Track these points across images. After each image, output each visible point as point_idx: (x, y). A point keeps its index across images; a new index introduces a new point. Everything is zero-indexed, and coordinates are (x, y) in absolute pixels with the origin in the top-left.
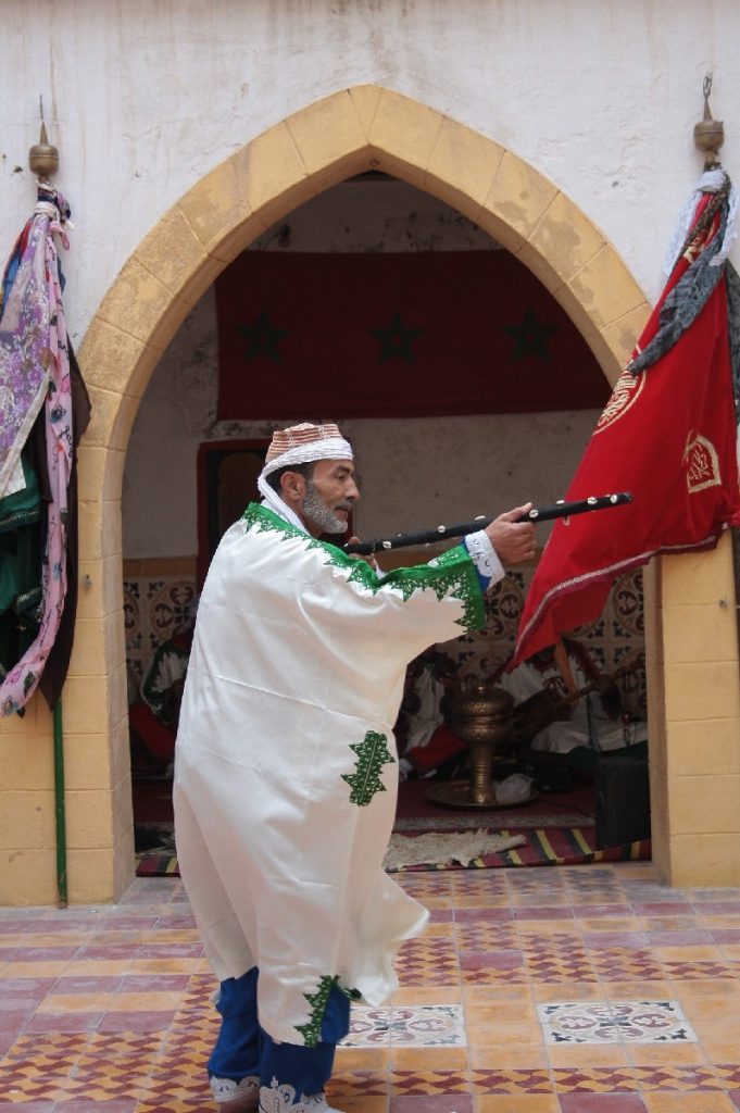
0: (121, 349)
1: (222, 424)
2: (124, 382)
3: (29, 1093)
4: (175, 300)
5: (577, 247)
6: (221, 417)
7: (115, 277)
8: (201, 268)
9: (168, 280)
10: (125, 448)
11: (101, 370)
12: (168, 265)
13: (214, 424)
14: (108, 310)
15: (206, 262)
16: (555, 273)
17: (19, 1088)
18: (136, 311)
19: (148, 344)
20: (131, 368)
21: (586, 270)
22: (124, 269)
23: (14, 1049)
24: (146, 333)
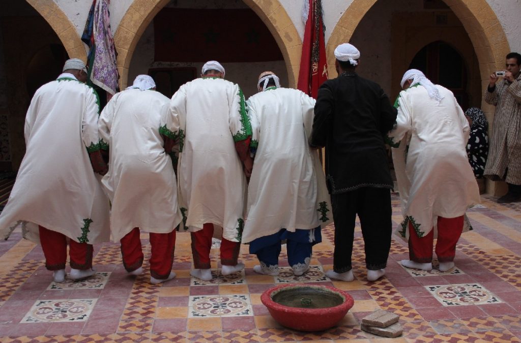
0: (128, 35)
1: (156, 62)
2: (129, 46)
3: (108, 262)
4: (144, 21)
5: (271, 6)
6: (155, 61)
7: (125, 12)
8: (153, 10)
9: (142, 13)
10: (128, 67)
11: (121, 42)
12: (142, 9)
13: (153, 63)
14: (123, 23)
15: (155, 7)
16: (265, 14)
17: (105, 260)
18: (132, 23)
19: (136, 34)
20: (131, 42)
21: (275, 13)
22: (128, 10)
23: (101, 250)
24: (135, 31)
